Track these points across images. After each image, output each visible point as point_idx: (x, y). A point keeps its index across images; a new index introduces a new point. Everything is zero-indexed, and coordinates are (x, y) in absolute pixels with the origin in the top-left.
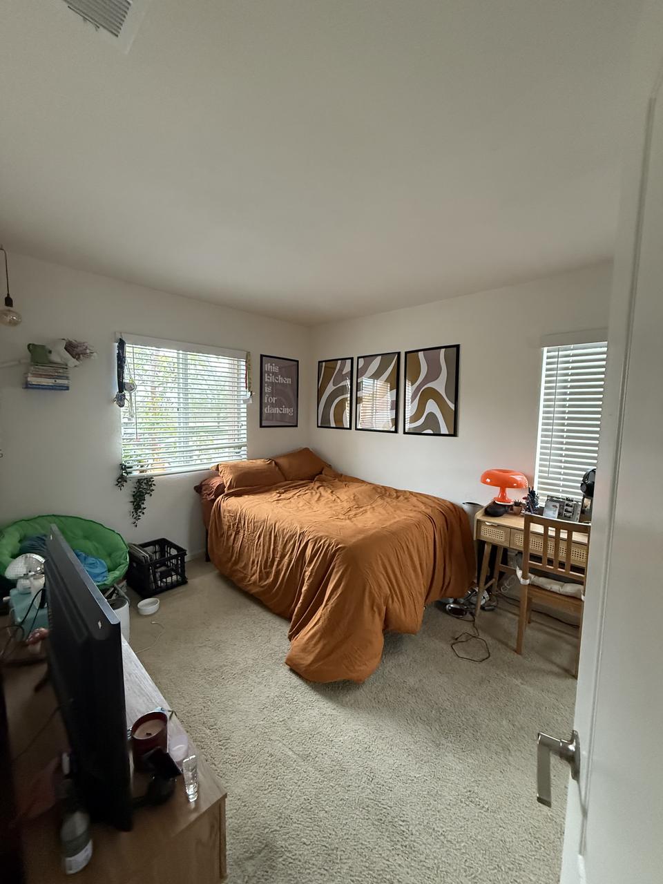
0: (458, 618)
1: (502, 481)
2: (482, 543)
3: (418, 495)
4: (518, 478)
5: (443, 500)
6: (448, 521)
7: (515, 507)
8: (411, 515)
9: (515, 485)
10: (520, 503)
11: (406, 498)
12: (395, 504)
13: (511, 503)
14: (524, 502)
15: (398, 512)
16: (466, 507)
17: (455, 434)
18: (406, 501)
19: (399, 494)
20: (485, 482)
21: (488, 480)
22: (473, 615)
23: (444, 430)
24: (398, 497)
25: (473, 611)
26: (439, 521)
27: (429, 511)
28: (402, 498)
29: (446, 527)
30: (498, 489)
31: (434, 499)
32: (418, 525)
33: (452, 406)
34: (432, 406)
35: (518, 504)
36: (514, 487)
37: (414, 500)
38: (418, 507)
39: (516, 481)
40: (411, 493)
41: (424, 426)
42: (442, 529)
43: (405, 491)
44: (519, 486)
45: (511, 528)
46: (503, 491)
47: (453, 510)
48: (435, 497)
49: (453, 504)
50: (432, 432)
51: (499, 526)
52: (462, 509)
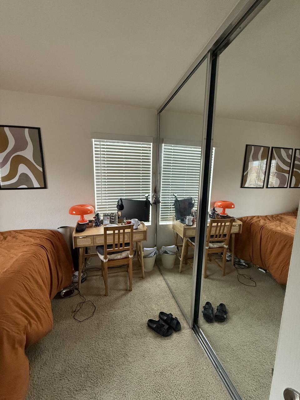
0: (70, 297)
1: (81, 211)
2: (77, 249)
3: (22, 232)
4: (89, 208)
5: (44, 230)
6: (54, 244)
7: (90, 223)
8: (25, 250)
9: (89, 212)
10: (92, 220)
11: (13, 237)
12: (6, 245)
13: (88, 222)
14: (94, 219)
15: (12, 251)
16: (60, 230)
17: (45, 187)
18: (14, 239)
19: (5, 236)
20: (72, 214)
21: (74, 212)
22: (77, 289)
23: (36, 184)
24: (5, 238)
25: (77, 287)
26: (48, 246)
27: (38, 241)
28: (9, 238)
29: (53, 248)
30: (80, 216)
31: (37, 232)
32: (35, 255)
33: (41, 169)
34: (23, 169)
35: (90, 221)
36: (88, 213)
37: (21, 236)
38: (28, 241)
39: (89, 210)
40: (16, 232)
41: (19, 182)
42: (51, 250)
43: (10, 232)
44: (91, 212)
45: (93, 236)
46: (82, 217)
47: (53, 234)
48: (37, 230)
49: (52, 231)
50: (27, 187)
51: (87, 237)
52: (58, 232)
